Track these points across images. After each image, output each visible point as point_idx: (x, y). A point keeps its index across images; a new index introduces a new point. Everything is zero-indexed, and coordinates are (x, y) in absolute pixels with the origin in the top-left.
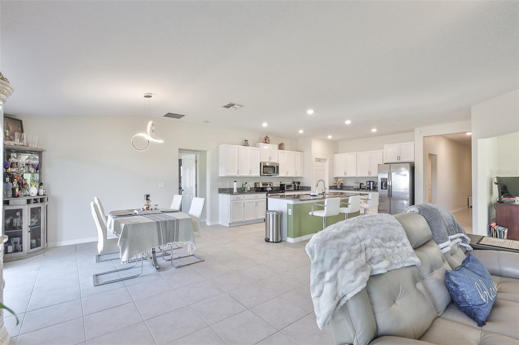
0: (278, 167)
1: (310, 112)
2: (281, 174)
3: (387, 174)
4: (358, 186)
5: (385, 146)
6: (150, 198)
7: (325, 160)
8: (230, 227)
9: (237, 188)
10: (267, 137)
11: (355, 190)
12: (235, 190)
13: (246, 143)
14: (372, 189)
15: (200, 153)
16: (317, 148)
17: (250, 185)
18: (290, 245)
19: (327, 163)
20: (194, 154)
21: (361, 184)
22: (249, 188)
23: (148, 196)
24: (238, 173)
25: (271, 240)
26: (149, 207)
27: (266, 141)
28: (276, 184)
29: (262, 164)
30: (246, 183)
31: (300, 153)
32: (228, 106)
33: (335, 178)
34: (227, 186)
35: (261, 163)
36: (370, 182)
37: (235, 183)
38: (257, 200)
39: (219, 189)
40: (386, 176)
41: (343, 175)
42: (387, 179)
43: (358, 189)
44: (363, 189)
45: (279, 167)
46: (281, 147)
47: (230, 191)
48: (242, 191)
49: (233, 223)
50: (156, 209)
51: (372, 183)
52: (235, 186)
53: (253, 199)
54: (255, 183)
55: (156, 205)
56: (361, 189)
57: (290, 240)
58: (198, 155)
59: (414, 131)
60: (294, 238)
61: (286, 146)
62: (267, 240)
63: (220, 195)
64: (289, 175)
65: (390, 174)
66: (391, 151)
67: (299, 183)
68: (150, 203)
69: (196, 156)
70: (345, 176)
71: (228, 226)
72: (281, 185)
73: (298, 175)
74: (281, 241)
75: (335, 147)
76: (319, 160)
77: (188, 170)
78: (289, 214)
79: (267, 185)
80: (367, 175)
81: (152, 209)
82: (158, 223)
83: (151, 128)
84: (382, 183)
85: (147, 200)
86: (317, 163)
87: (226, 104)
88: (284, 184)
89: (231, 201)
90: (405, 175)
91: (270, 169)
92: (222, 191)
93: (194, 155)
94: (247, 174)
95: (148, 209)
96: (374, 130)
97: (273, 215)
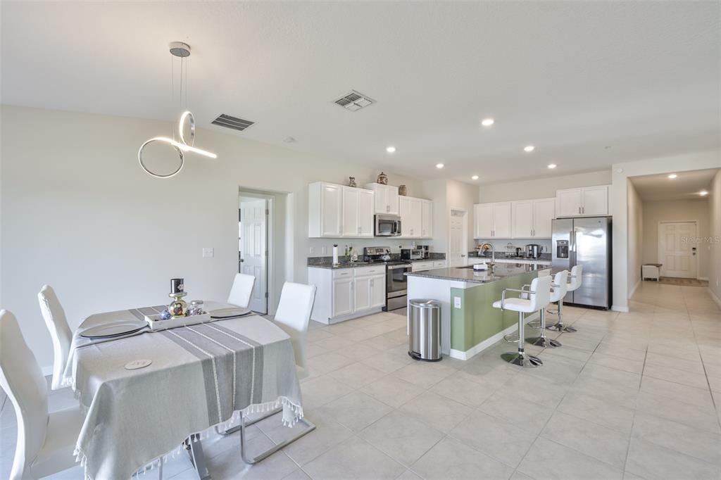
0: (400, 222)
1: (488, 122)
2: (405, 234)
3: (569, 235)
4: (513, 251)
5: (559, 192)
6: (185, 287)
7: (462, 213)
8: (330, 325)
9: (339, 257)
10: (382, 174)
11: (507, 257)
12: (335, 261)
13: (351, 183)
14: (535, 256)
15: (274, 197)
16: (454, 195)
17: (357, 253)
18: (458, 364)
19: (465, 218)
20: (263, 198)
21: (518, 249)
22: (356, 256)
23: (178, 282)
24: (341, 232)
25: (423, 357)
26: (181, 309)
27: (382, 179)
28: (396, 250)
29: (377, 217)
30: (351, 248)
31: (427, 201)
32: (343, 102)
33: (475, 240)
34: (321, 253)
35: (375, 216)
36: (533, 246)
37: (335, 249)
38: (372, 277)
39: (310, 259)
40: (566, 237)
41: (489, 236)
42: (567, 241)
43: (512, 257)
44: (520, 256)
45: (402, 223)
46: (402, 191)
47: (326, 262)
48: (345, 262)
49: (335, 318)
50: (198, 312)
51: (535, 248)
52: (335, 254)
53: (365, 276)
54: (365, 249)
55: (198, 303)
56: (517, 256)
57: (458, 354)
58: (270, 201)
59: (610, 168)
60: (465, 351)
61: (408, 190)
62: (416, 357)
63: (310, 269)
64: (415, 236)
65: (573, 234)
66: (568, 200)
67: (427, 248)
68: (182, 299)
69: (267, 203)
70: (493, 237)
71: (327, 323)
72: (402, 251)
73: (426, 236)
74: (441, 359)
75: (475, 194)
76: (455, 213)
77: (252, 227)
78: (455, 306)
79: (382, 250)
80: (529, 236)
81: (188, 314)
82: (207, 363)
83: (187, 127)
84: (558, 247)
85: (177, 291)
86: (453, 217)
87: (342, 95)
88: (409, 250)
89: (332, 279)
90: (599, 236)
91: (388, 225)
92: (314, 262)
93: (263, 201)
94: (355, 234)
95: (178, 312)
96: (552, 166)
97: (426, 310)
